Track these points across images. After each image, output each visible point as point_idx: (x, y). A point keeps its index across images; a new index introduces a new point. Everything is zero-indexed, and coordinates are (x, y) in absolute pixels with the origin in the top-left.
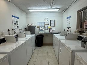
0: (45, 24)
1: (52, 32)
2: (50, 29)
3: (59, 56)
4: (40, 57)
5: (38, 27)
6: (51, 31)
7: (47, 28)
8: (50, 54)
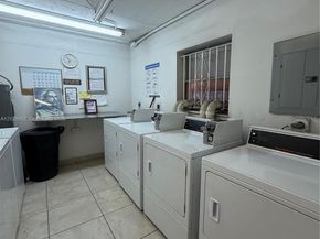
0: (65, 82)
1: (97, 113)
2: (86, 101)
3: (142, 187)
4: (62, 217)
5: (25, 92)
6: (92, 108)
7: (72, 98)
8: (101, 194)
